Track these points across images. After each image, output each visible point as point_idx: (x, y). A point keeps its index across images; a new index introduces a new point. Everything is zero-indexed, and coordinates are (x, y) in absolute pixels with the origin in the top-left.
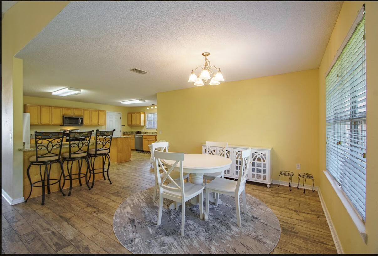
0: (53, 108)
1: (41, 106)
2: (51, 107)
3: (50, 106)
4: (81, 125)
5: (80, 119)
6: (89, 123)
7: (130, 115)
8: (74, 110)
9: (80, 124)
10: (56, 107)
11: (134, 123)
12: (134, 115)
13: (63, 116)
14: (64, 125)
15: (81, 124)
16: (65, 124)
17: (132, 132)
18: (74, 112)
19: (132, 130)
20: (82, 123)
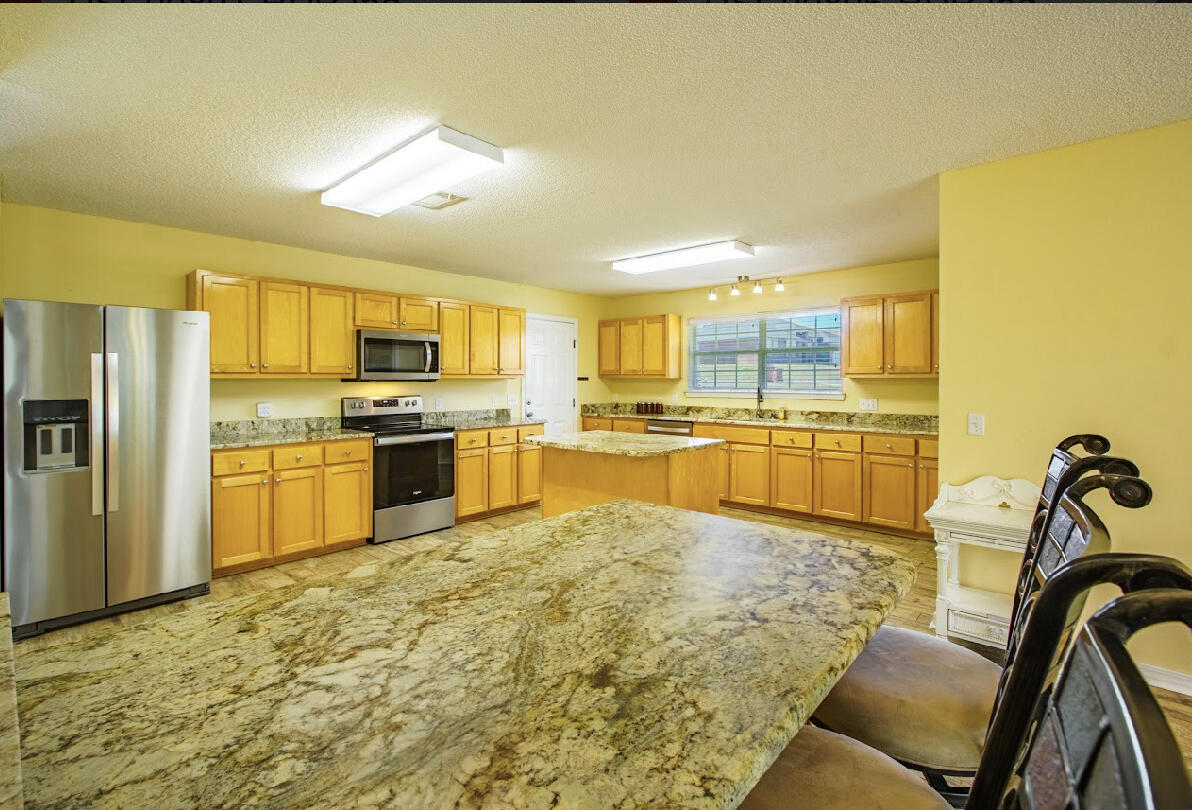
0: (314, 291)
1: (262, 283)
2: (309, 286)
3: (300, 283)
4: (432, 376)
5: (427, 345)
6: (463, 368)
7: (610, 333)
8: (403, 305)
9: (427, 369)
10: (327, 288)
11: (630, 363)
12: (630, 333)
13: (359, 332)
14: (364, 376)
15: (430, 371)
16: (366, 371)
17: (617, 406)
18: (403, 312)
19: (617, 399)
20: (434, 368)
